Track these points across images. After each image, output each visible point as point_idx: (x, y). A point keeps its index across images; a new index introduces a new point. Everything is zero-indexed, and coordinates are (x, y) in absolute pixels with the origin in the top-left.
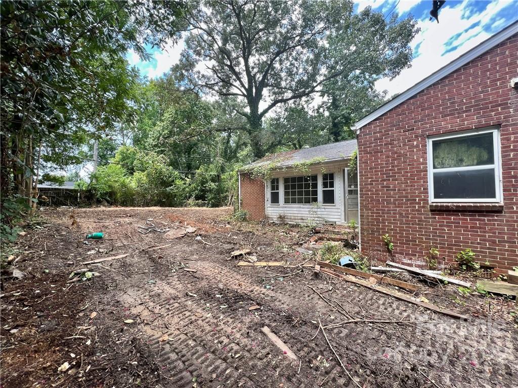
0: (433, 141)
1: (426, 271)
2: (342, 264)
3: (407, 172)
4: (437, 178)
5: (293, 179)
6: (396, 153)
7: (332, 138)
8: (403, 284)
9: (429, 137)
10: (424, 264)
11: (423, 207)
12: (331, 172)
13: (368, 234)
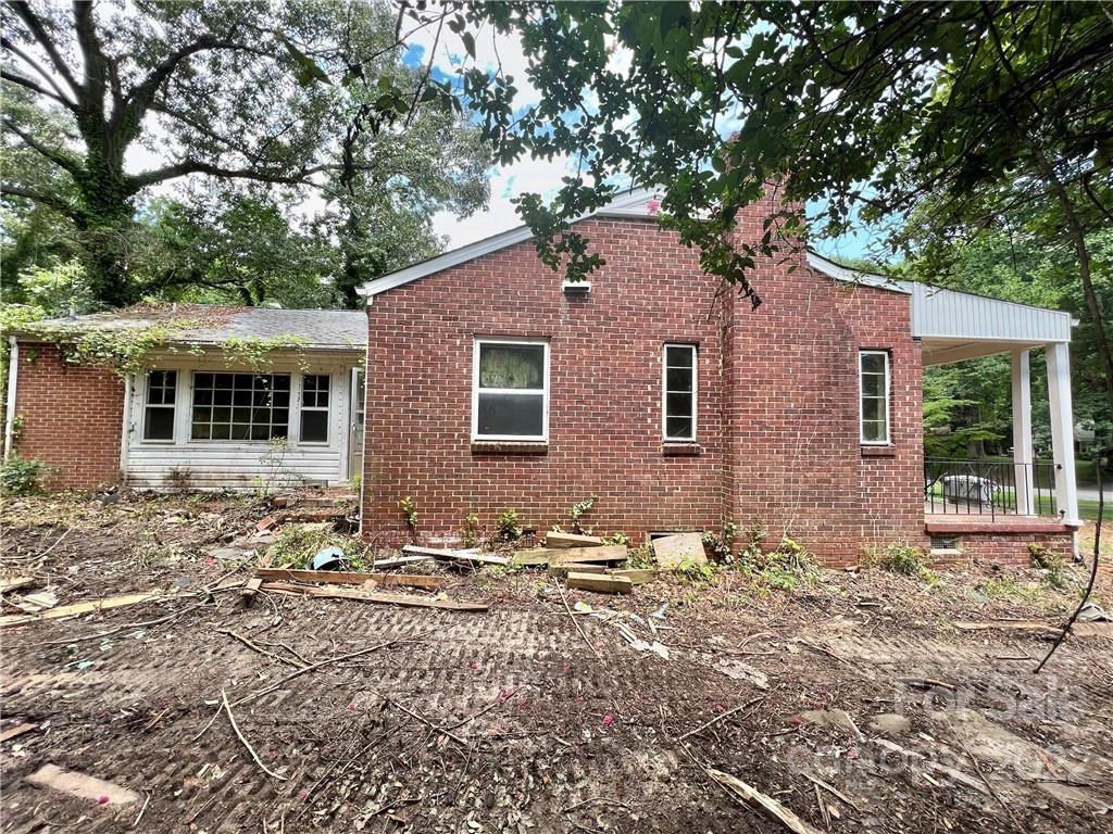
0: (481, 344)
1: (462, 551)
2: (316, 566)
3: (444, 389)
4: (483, 400)
5: (224, 379)
6: (430, 353)
7: (340, 300)
8: (422, 580)
9: (477, 335)
10: (459, 540)
11: (464, 447)
12: (323, 373)
13: (378, 499)
